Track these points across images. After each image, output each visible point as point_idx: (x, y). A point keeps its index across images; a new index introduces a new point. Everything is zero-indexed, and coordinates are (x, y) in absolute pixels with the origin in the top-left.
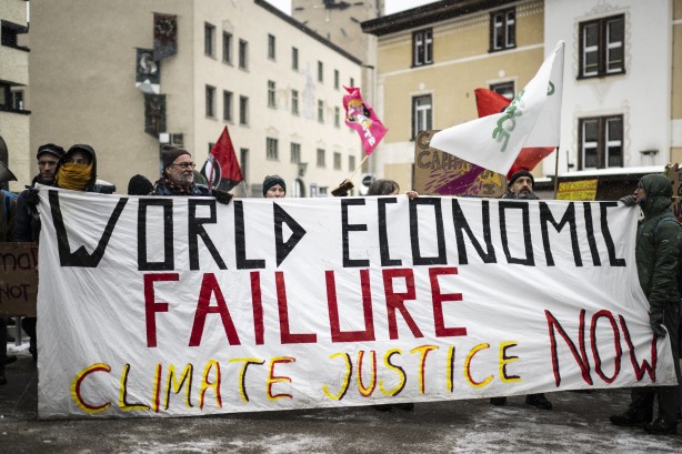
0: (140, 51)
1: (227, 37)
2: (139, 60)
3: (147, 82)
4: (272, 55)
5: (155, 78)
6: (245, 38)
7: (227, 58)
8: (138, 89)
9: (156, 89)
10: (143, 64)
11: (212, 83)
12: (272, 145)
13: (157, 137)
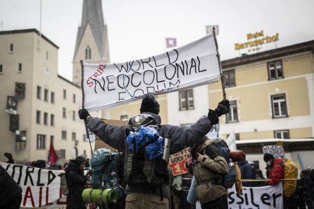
0: (9, 97)
1: (46, 91)
2: (8, 101)
3: (11, 109)
4: (65, 97)
5: (15, 108)
6: (54, 91)
7: (46, 99)
8: (7, 113)
9: (15, 112)
10: (10, 102)
11: (39, 110)
12: (64, 134)
13: (15, 132)
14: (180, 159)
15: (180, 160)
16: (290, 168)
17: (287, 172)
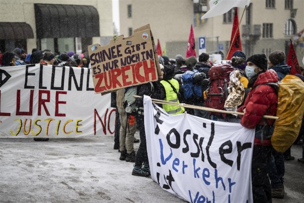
14: (134, 59)
15: (134, 62)
16: (291, 91)
17: (283, 103)
